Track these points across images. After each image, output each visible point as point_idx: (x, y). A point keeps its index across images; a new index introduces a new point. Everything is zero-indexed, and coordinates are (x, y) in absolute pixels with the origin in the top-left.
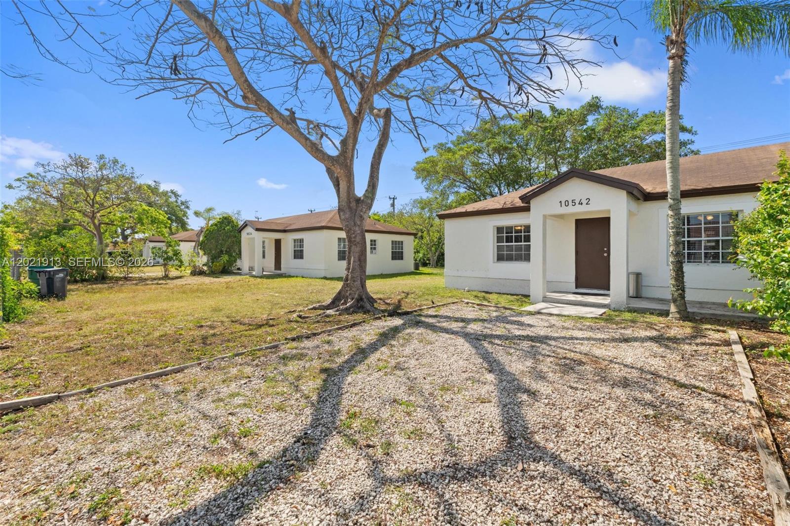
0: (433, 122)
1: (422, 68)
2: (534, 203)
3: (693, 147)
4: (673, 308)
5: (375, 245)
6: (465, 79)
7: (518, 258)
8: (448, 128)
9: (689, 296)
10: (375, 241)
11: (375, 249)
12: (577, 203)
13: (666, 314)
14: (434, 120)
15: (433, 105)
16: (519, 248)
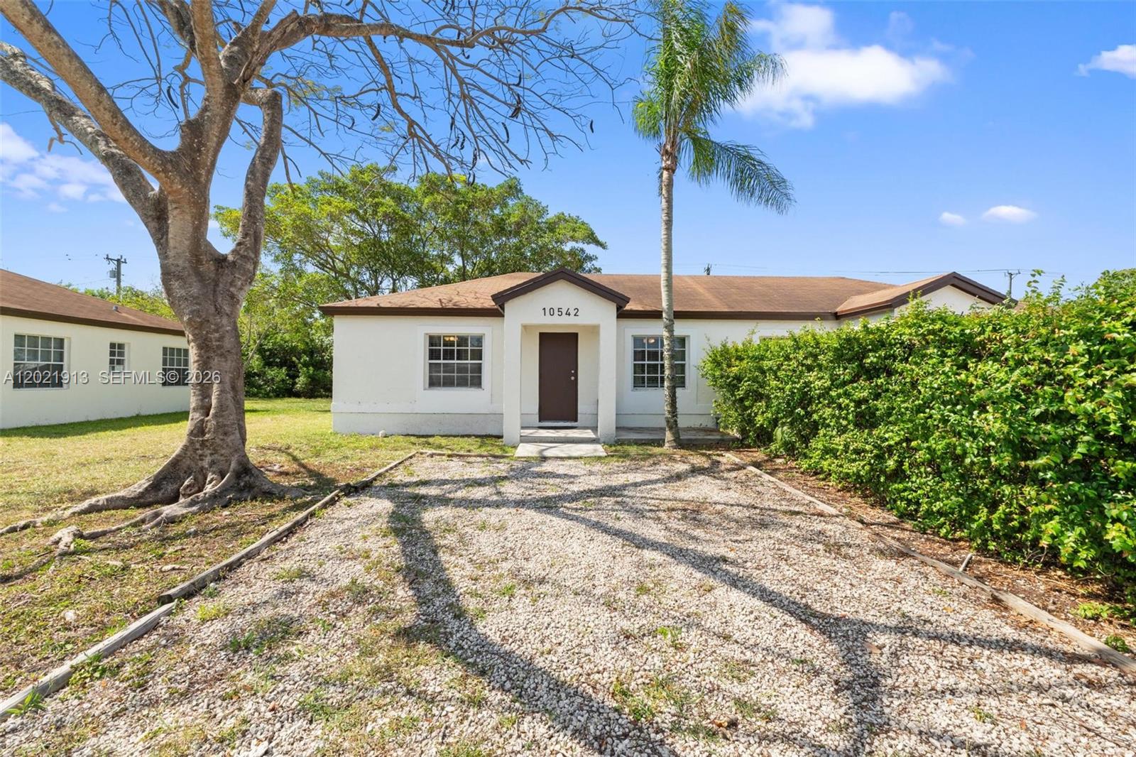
0: (311, 143)
1: (315, 42)
2: (511, 307)
3: (597, 264)
4: (669, 436)
5: (121, 354)
6: (393, 95)
7: (462, 383)
8: (335, 162)
9: (682, 422)
10: (121, 346)
11: (120, 362)
12: (564, 312)
13: (660, 443)
14: (312, 141)
15: (316, 114)
16: (462, 369)
